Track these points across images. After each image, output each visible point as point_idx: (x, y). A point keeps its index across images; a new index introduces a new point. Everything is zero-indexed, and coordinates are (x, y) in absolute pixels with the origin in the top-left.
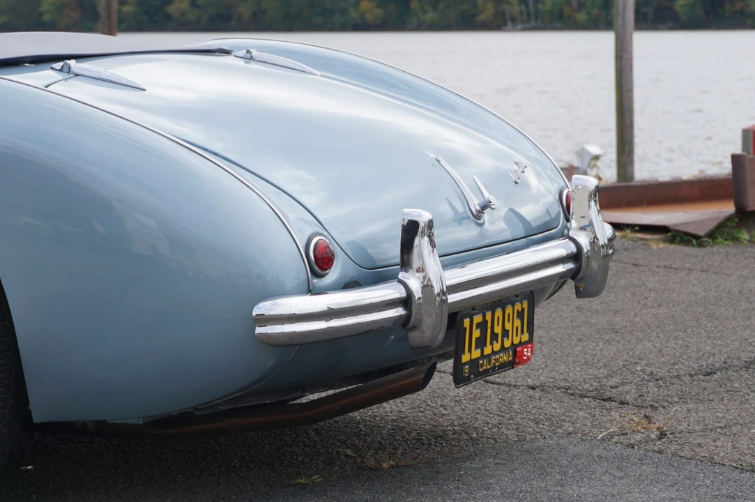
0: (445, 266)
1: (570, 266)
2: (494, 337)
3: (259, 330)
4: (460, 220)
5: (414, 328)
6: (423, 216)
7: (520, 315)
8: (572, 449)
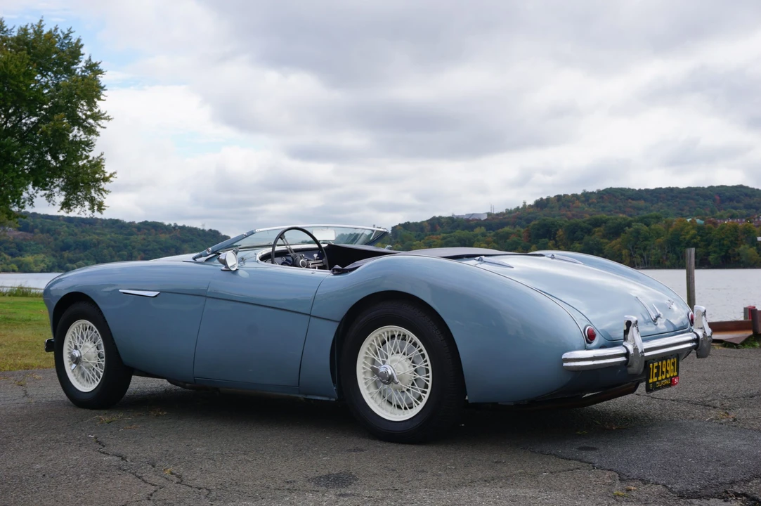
0: (643, 341)
1: (694, 344)
2: (663, 373)
3: (565, 364)
4: (647, 322)
5: (630, 366)
6: (633, 319)
7: (673, 364)
8: (695, 424)
